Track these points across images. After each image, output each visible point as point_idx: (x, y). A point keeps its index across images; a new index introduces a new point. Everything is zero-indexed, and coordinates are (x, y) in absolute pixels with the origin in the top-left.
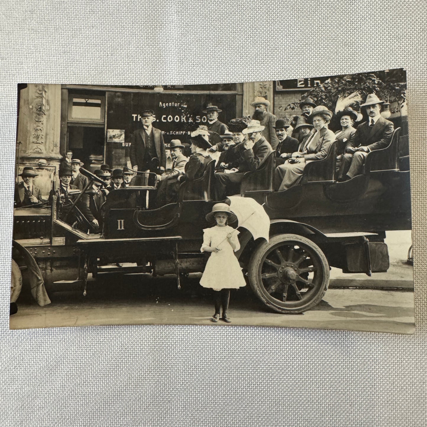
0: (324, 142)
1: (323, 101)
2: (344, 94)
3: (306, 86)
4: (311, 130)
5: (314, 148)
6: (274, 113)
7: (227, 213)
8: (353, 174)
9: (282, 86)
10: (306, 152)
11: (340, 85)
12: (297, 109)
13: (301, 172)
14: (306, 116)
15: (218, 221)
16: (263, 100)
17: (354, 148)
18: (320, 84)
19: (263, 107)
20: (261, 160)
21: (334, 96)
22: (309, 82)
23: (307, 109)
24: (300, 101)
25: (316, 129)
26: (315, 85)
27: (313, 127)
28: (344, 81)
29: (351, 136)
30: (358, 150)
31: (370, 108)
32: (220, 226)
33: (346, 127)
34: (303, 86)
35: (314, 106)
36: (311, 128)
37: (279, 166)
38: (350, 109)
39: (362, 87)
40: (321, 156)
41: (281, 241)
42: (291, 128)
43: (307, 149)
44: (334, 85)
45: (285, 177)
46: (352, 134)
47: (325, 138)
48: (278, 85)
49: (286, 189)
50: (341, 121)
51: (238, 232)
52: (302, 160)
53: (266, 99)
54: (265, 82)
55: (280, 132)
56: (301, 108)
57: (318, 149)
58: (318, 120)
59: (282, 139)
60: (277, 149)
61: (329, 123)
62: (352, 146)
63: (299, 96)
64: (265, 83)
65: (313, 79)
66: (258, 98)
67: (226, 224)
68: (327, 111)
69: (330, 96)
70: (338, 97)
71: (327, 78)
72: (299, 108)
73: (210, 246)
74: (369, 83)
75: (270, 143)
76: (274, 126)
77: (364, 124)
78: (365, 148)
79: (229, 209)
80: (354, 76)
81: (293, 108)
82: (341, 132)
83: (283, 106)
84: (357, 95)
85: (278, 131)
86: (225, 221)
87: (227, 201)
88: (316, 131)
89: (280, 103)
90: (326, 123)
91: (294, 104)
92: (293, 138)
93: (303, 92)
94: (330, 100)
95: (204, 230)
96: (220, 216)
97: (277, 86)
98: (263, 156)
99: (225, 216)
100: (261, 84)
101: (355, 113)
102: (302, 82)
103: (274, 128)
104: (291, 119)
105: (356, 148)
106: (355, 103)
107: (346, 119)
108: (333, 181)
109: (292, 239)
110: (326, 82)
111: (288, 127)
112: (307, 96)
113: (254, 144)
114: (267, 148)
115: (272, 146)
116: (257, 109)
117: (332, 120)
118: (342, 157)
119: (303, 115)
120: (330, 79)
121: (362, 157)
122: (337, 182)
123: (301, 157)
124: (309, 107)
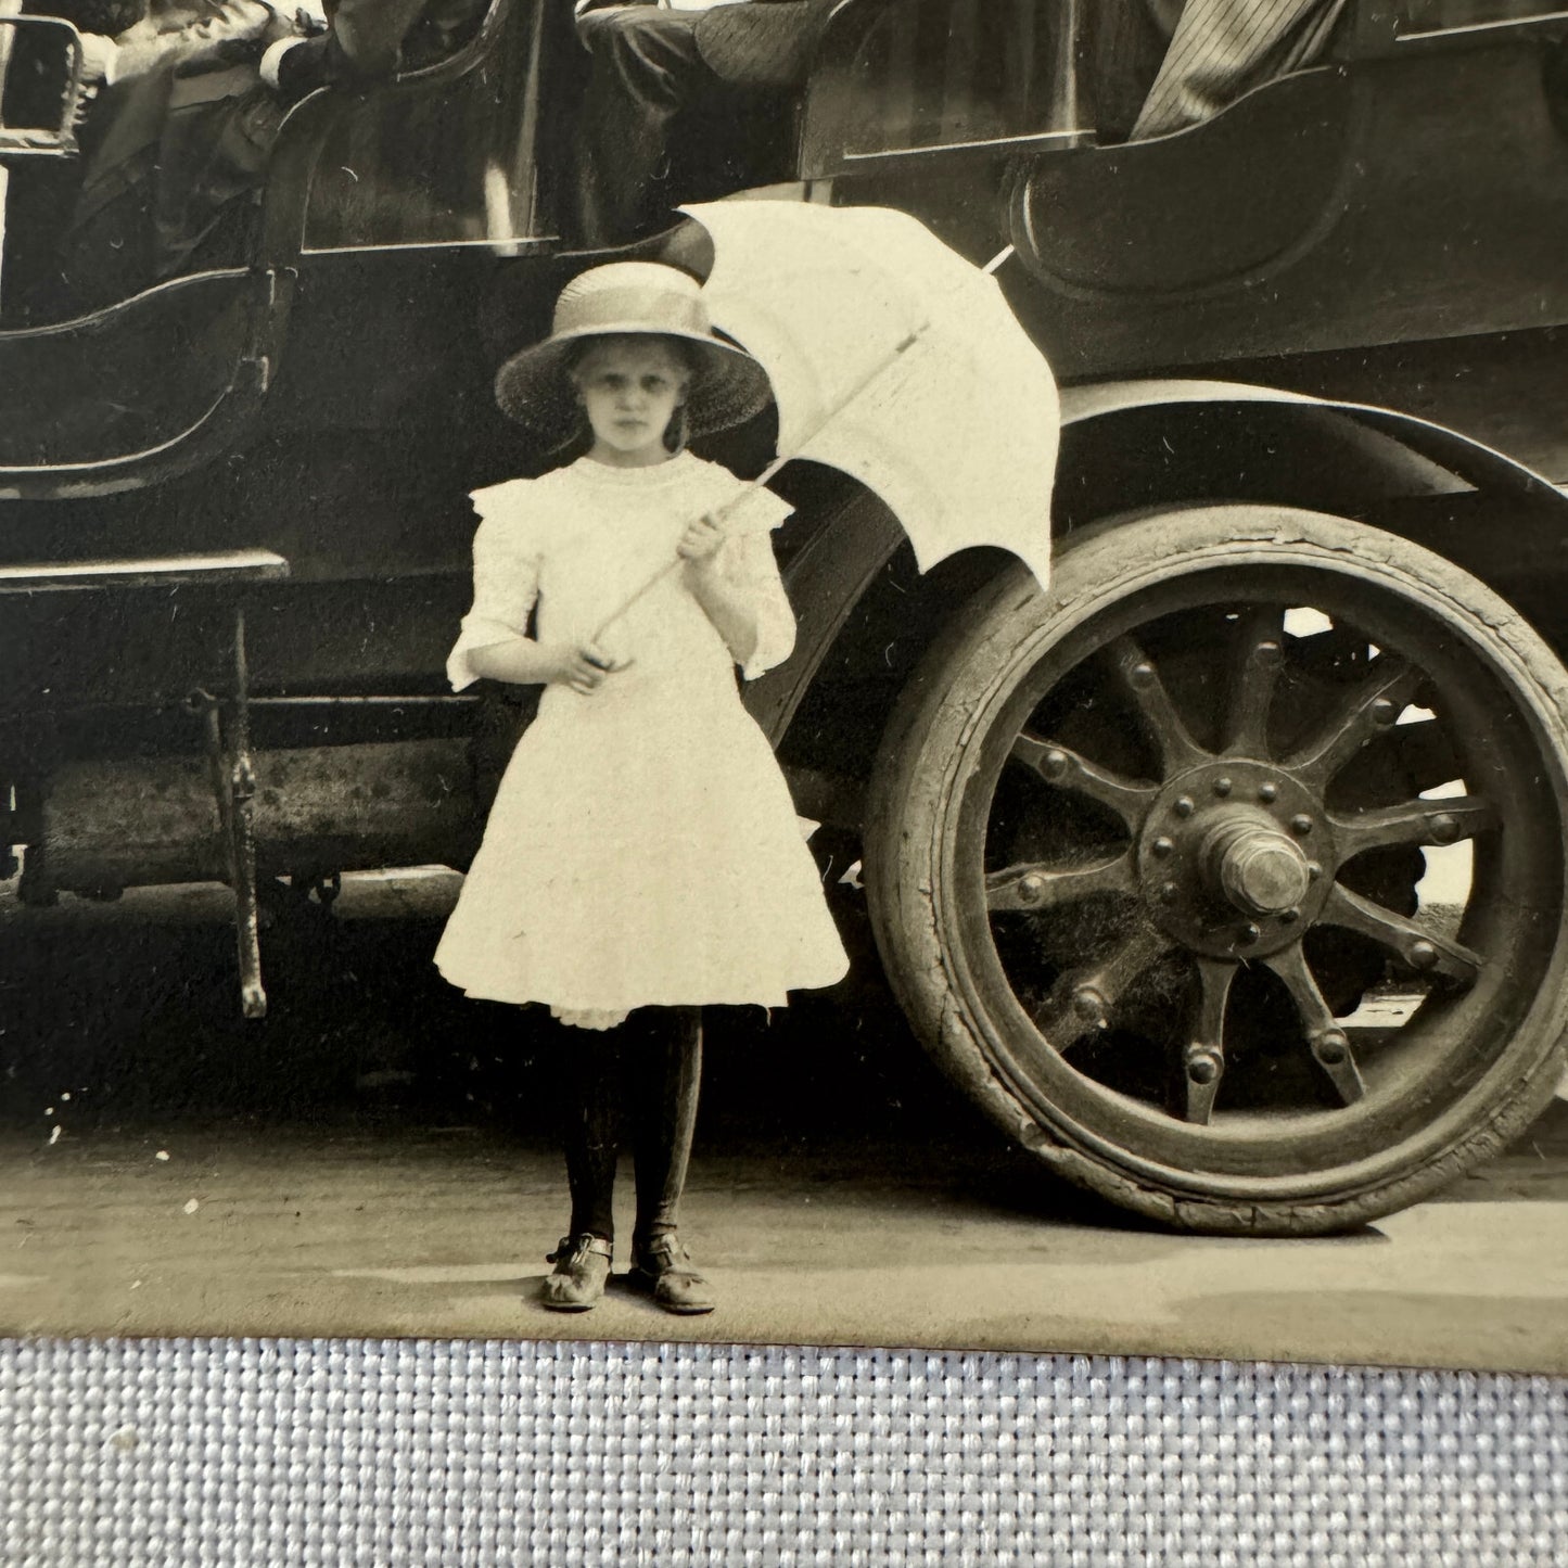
7: (683, 349)
15: (601, 411)
32: (620, 458)
41: (1163, 574)
51: (780, 511)
67: (671, 442)
73: (532, 632)
79: (697, 307)
86: (659, 411)
87: (682, 238)
95: (483, 500)
96: (620, 369)
99: (666, 374)
109: (1259, 554)
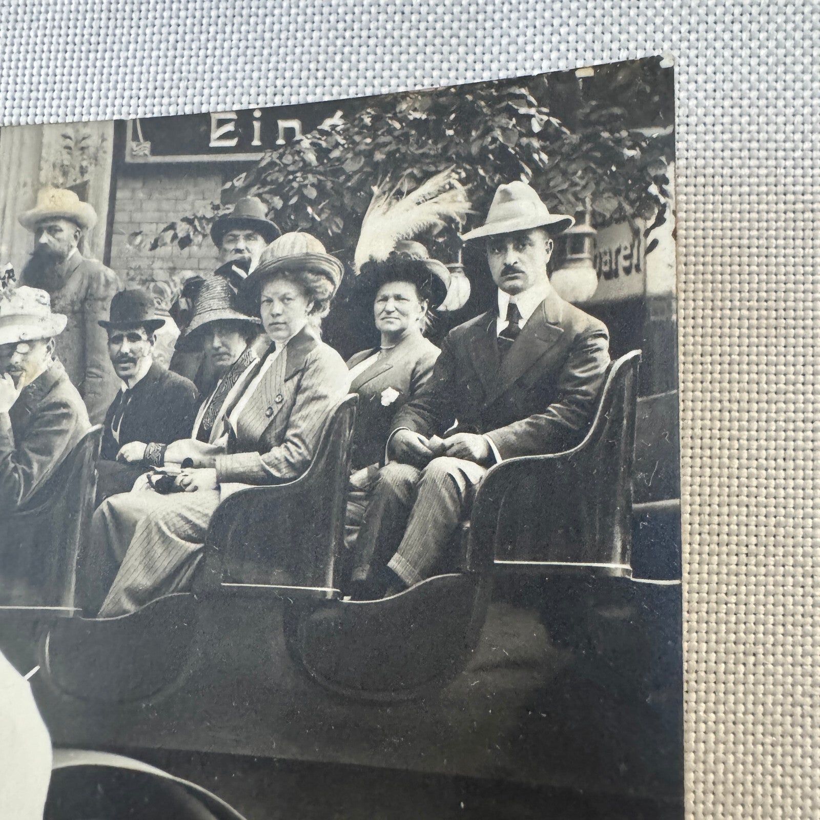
0: (301, 398)
1: (310, 210)
2: (396, 178)
3: (244, 146)
4: (249, 342)
5: (257, 427)
6: (107, 261)
8: (415, 564)
9: (148, 145)
10: (222, 441)
11: (382, 139)
12: (200, 246)
13: (196, 534)
14: (236, 278)
16: (69, 202)
17: (429, 436)
18: (298, 136)
19: (67, 230)
20: (42, 466)
21: (354, 191)
22: (257, 125)
23: (241, 244)
24: (216, 208)
25: (273, 336)
26: (281, 142)
27: (260, 329)
28: (400, 122)
29: (414, 378)
30: (442, 451)
31: (503, 249)
33: (397, 337)
34: (233, 143)
35: (270, 236)
36: (250, 332)
37: (112, 500)
38: (419, 251)
39: (474, 150)
40: (283, 466)
42: (170, 330)
43: (228, 428)
44: (357, 138)
45: (130, 552)
46: (421, 369)
47: (305, 383)
48: (135, 138)
49: (130, 607)
50: (379, 307)
52: (204, 477)
53: (83, 197)
54: (86, 123)
55: (126, 347)
56: (218, 240)
57: (273, 434)
58: (284, 299)
59: (131, 376)
60: (107, 422)
61: (326, 313)
62: (420, 430)
63: (213, 189)
64: (85, 131)
65: (272, 115)
66: (53, 191)
68: (319, 258)
69: (338, 191)
70: (371, 194)
71: (328, 108)
72: (210, 240)
74: (504, 130)
75: (83, 394)
76: (106, 316)
77: (476, 325)
78: (477, 443)
80: (443, 100)
81: (185, 242)
82: (374, 359)
83: (145, 228)
84: (452, 187)
85: (118, 340)
88: (272, 349)
89: (138, 216)
90: (312, 312)
91: (190, 221)
92: (175, 376)
93: (228, 171)
94: (338, 210)
97: (131, 144)
98: (47, 451)
100: (70, 131)
101: (440, 269)
102: (230, 127)
103: (103, 324)
104: (173, 288)
105: (437, 440)
106: (441, 224)
107: (398, 298)
108: (329, 590)
110: (326, 125)
111: (161, 323)
112: (245, 189)
113: (16, 394)
114: (67, 416)
115: (90, 408)
116: (45, 238)
117: (338, 302)
118: (374, 479)
119: (225, 271)
120: (339, 113)
121: (461, 484)
122: (346, 599)
123: (201, 466)
124: (248, 238)
